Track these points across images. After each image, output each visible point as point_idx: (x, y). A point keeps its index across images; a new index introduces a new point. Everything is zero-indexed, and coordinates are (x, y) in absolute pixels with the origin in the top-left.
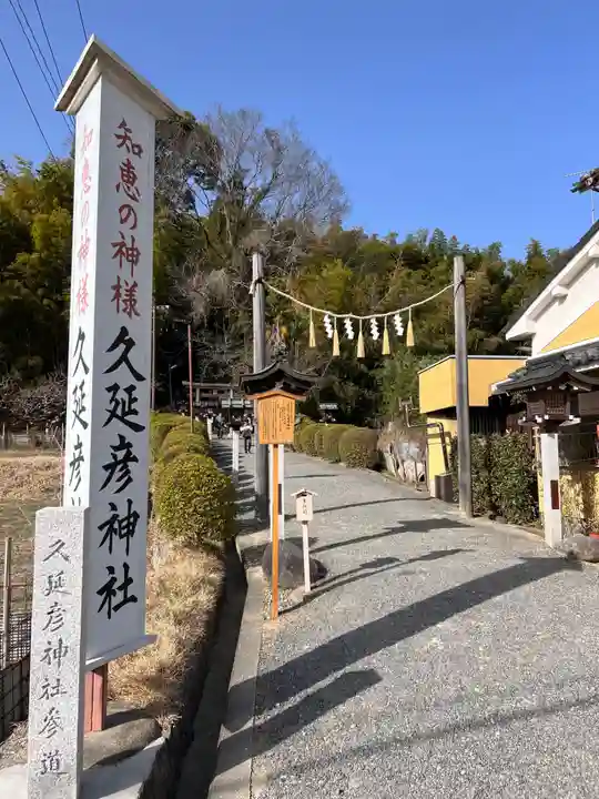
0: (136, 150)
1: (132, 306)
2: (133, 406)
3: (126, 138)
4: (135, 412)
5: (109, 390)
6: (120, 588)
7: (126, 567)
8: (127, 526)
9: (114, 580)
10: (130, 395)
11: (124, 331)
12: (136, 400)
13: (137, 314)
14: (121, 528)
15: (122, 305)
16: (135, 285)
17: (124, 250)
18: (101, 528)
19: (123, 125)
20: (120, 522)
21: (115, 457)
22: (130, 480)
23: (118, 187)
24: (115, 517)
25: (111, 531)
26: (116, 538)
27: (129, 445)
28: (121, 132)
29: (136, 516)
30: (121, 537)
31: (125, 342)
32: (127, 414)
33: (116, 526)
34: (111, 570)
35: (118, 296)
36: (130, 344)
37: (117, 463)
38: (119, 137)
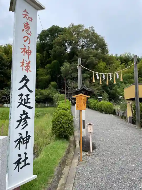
0: (30, 19)
1: (28, 69)
2: (29, 101)
3: (26, 15)
4: (29, 103)
5: (19, 95)
6: (23, 161)
7: (25, 154)
8: (26, 140)
9: (21, 159)
10: (27, 97)
11: (25, 77)
12: (29, 98)
13: (30, 71)
14: (23, 141)
15: (25, 68)
16: (30, 62)
17: (25, 50)
18: (15, 142)
19: (25, 11)
20: (23, 139)
21: (21, 117)
22: (27, 125)
23: (23, 30)
24: (21, 137)
25: (20, 142)
26: (21, 144)
27: (27, 113)
28: (25, 13)
29: (29, 136)
30: (24, 144)
31: (25, 80)
32: (26, 103)
33: (22, 140)
34: (19, 155)
35: (23, 65)
36: (28, 81)
37: (22, 119)
38: (23, 15)
